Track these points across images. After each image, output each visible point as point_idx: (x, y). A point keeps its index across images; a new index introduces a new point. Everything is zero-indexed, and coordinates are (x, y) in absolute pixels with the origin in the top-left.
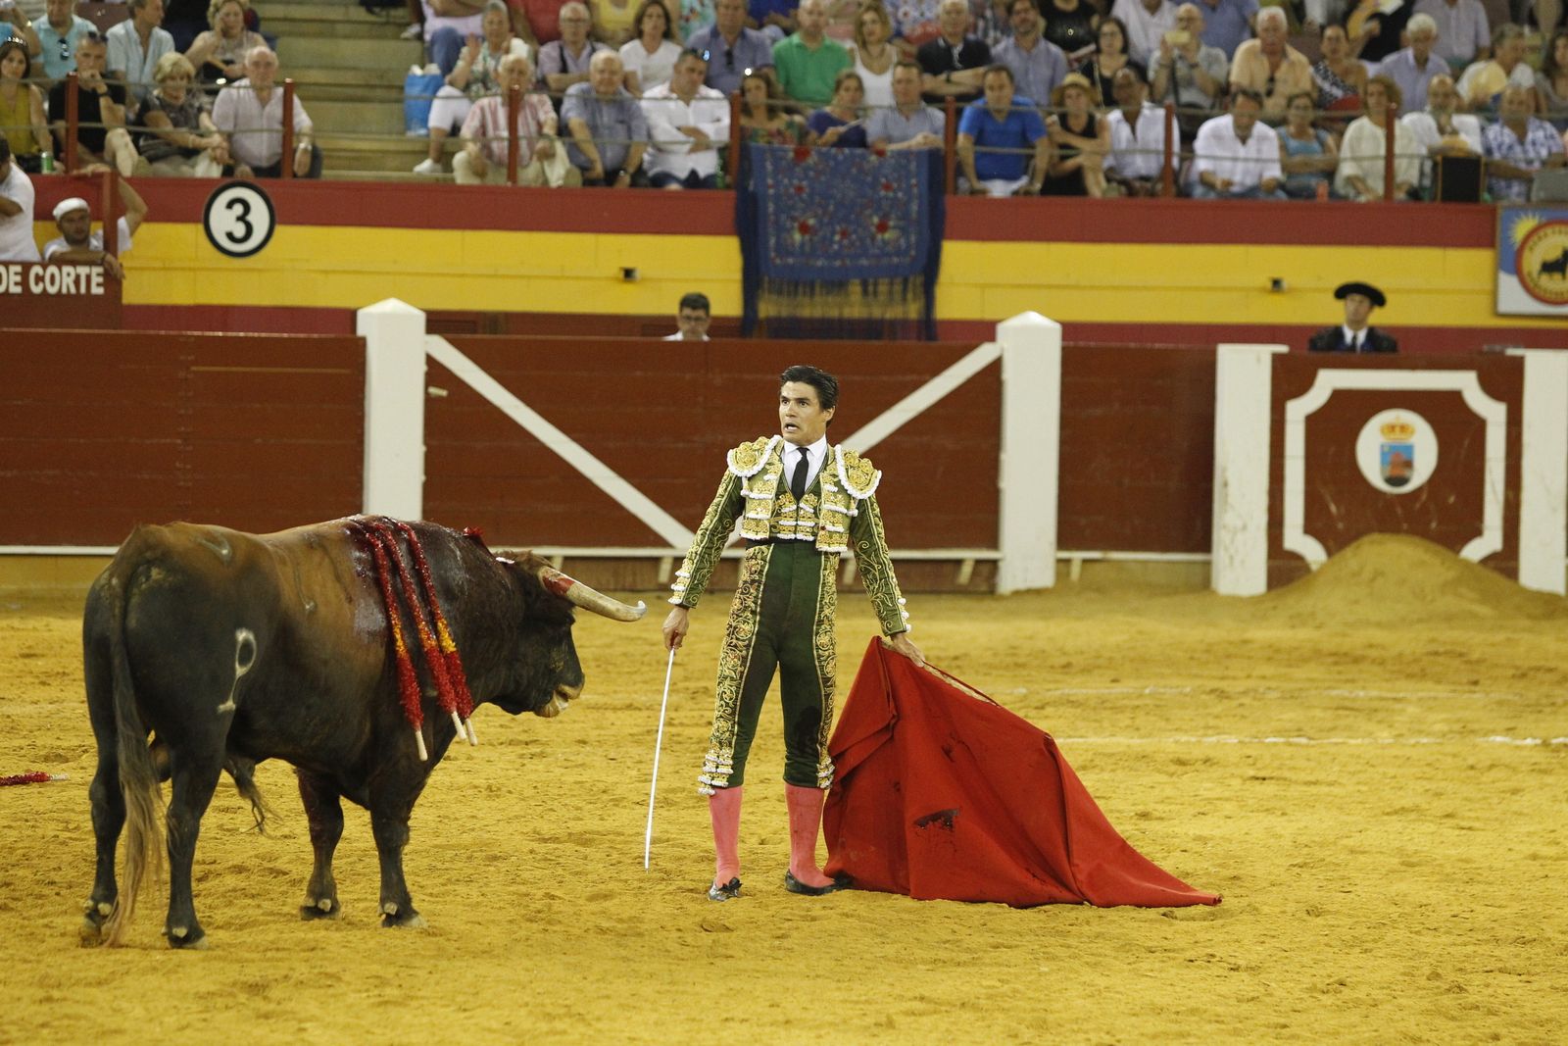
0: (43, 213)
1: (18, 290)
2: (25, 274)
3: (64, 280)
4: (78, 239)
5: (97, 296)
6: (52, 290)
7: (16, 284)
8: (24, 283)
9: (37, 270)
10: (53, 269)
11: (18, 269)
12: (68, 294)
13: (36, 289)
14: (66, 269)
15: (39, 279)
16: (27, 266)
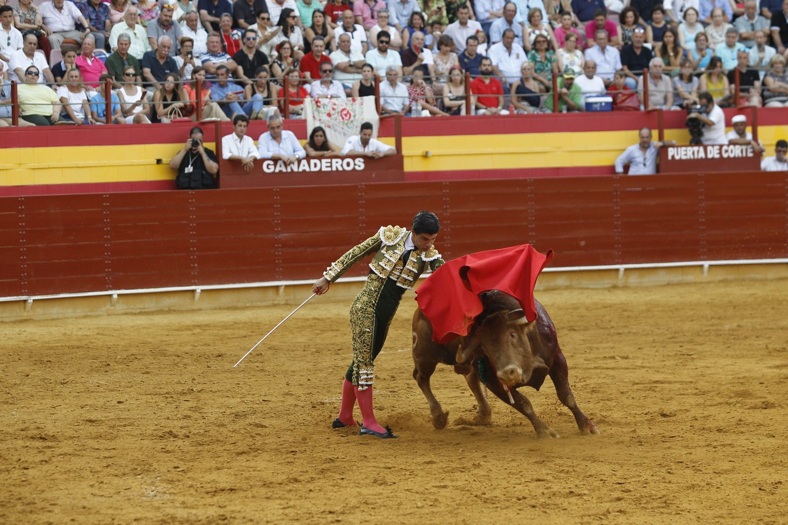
0: (729, 124)
1: (717, 156)
2: (720, 149)
3: (736, 152)
4: (742, 134)
5: (750, 158)
6: (732, 156)
7: (717, 154)
8: (720, 153)
9: (725, 148)
10: (732, 147)
11: (718, 147)
12: (738, 158)
13: (725, 155)
14: (737, 147)
15: (726, 151)
16: (721, 146)
